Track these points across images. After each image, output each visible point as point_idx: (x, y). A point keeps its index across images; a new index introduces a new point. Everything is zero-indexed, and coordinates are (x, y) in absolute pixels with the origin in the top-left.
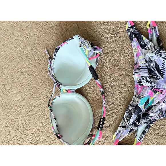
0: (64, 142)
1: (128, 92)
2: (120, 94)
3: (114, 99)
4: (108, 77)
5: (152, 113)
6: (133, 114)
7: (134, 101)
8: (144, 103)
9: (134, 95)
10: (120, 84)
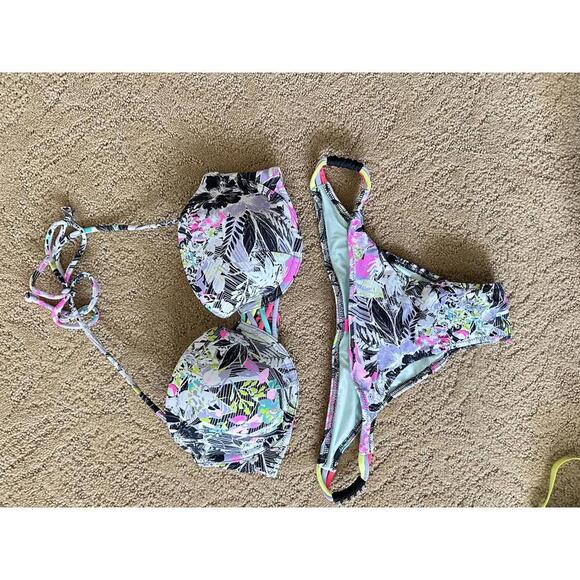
4: (310, 313)
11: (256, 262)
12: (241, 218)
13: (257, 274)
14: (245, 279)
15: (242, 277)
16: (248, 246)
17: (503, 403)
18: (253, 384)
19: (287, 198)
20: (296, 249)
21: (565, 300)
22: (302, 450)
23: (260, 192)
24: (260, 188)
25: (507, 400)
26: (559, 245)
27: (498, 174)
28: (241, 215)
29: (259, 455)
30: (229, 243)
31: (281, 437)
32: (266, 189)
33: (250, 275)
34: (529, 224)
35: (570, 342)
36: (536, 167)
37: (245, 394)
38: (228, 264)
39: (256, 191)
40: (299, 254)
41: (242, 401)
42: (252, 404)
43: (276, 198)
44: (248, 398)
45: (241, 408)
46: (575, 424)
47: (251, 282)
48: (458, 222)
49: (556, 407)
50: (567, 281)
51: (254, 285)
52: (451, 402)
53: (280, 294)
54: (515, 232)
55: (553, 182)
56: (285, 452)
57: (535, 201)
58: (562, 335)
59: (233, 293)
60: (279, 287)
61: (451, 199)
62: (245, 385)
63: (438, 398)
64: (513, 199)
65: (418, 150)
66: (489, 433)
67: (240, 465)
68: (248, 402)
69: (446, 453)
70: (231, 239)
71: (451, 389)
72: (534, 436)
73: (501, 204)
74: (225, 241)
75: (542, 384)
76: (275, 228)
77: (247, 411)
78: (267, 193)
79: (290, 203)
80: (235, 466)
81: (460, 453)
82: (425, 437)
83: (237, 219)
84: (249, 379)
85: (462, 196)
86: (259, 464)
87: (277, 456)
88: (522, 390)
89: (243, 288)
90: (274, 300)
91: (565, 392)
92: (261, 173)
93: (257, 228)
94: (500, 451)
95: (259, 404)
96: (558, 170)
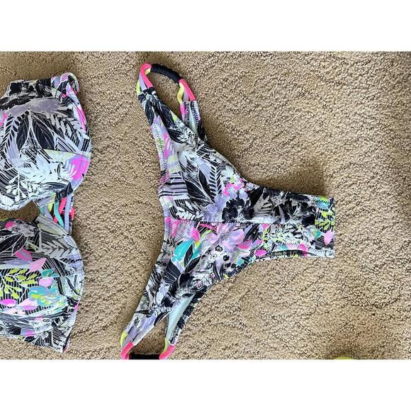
2: (132, 247)
3: (119, 260)
5: (198, 273)
6: (162, 280)
9: (165, 239)
10: (130, 223)
11: (25, 158)
12: (19, 118)
13: (27, 170)
14: (16, 174)
15: (14, 173)
16: (20, 143)
17: (282, 301)
18: (21, 272)
19: (77, 100)
20: (84, 149)
21: (351, 205)
22: (93, 330)
23: (54, 96)
24: (54, 91)
25: (286, 298)
26: (348, 150)
27: (288, 80)
28: (20, 115)
29: (50, 333)
30: (6, 141)
31: (66, 319)
32: (59, 93)
33: (21, 171)
34: (318, 129)
35: (354, 247)
36: (328, 73)
37: (11, 281)
38: (4, 160)
39: (51, 95)
40: (88, 154)
41: (7, 286)
42: (20, 290)
43: (68, 101)
44: (15, 284)
45: (7, 292)
46: (354, 326)
47: (22, 178)
48: (246, 127)
49: (335, 308)
50: (354, 186)
51: (26, 180)
52: (231, 297)
53: (71, 191)
54: (303, 137)
55: (345, 87)
56: (69, 332)
57: (324, 107)
58: (346, 239)
59: (7, 187)
60: (70, 185)
61: (239, 105)
62: (11, 272)
63: (217, 292)
64: (301, 104)
65: (210, 57)
66: (265, 328)
67: (34, 339)
68: (16, 288)
69: (224, 344)
70: (8, 138)
71: (230, 285)
72: (311, 334)
73: (290, 109)
74: (5, 139)
75: (322, 285)
76: (54, 128)
77: (15, 296)
78: (60, 97)
79: (79, 106)
80: (30, 339)
81: (237, 345)
82: (203, 326)
83: (15, 119)
84: (17, 268)
85: (251, 102)
86: (48, 340)
87: (63, 334)
88: (302, 290)
89: (16, 183)
90: (66, 196)
91: (344, 294)
92: (55, 78)
93: (31, 126)
94: (275, 346)
95: (28, 290)
96: (351, 75)
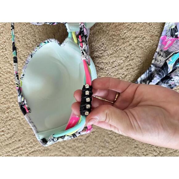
0: (31, 122)
1: (145, 50)
2: (133, 52)
3: (122, 59)
5: (176, 76)
6: (156, 75)
7: (156, 60)
8: (173, 63)
9: (158, 50)
10: (136, 36)
